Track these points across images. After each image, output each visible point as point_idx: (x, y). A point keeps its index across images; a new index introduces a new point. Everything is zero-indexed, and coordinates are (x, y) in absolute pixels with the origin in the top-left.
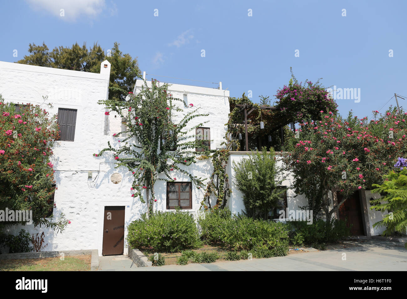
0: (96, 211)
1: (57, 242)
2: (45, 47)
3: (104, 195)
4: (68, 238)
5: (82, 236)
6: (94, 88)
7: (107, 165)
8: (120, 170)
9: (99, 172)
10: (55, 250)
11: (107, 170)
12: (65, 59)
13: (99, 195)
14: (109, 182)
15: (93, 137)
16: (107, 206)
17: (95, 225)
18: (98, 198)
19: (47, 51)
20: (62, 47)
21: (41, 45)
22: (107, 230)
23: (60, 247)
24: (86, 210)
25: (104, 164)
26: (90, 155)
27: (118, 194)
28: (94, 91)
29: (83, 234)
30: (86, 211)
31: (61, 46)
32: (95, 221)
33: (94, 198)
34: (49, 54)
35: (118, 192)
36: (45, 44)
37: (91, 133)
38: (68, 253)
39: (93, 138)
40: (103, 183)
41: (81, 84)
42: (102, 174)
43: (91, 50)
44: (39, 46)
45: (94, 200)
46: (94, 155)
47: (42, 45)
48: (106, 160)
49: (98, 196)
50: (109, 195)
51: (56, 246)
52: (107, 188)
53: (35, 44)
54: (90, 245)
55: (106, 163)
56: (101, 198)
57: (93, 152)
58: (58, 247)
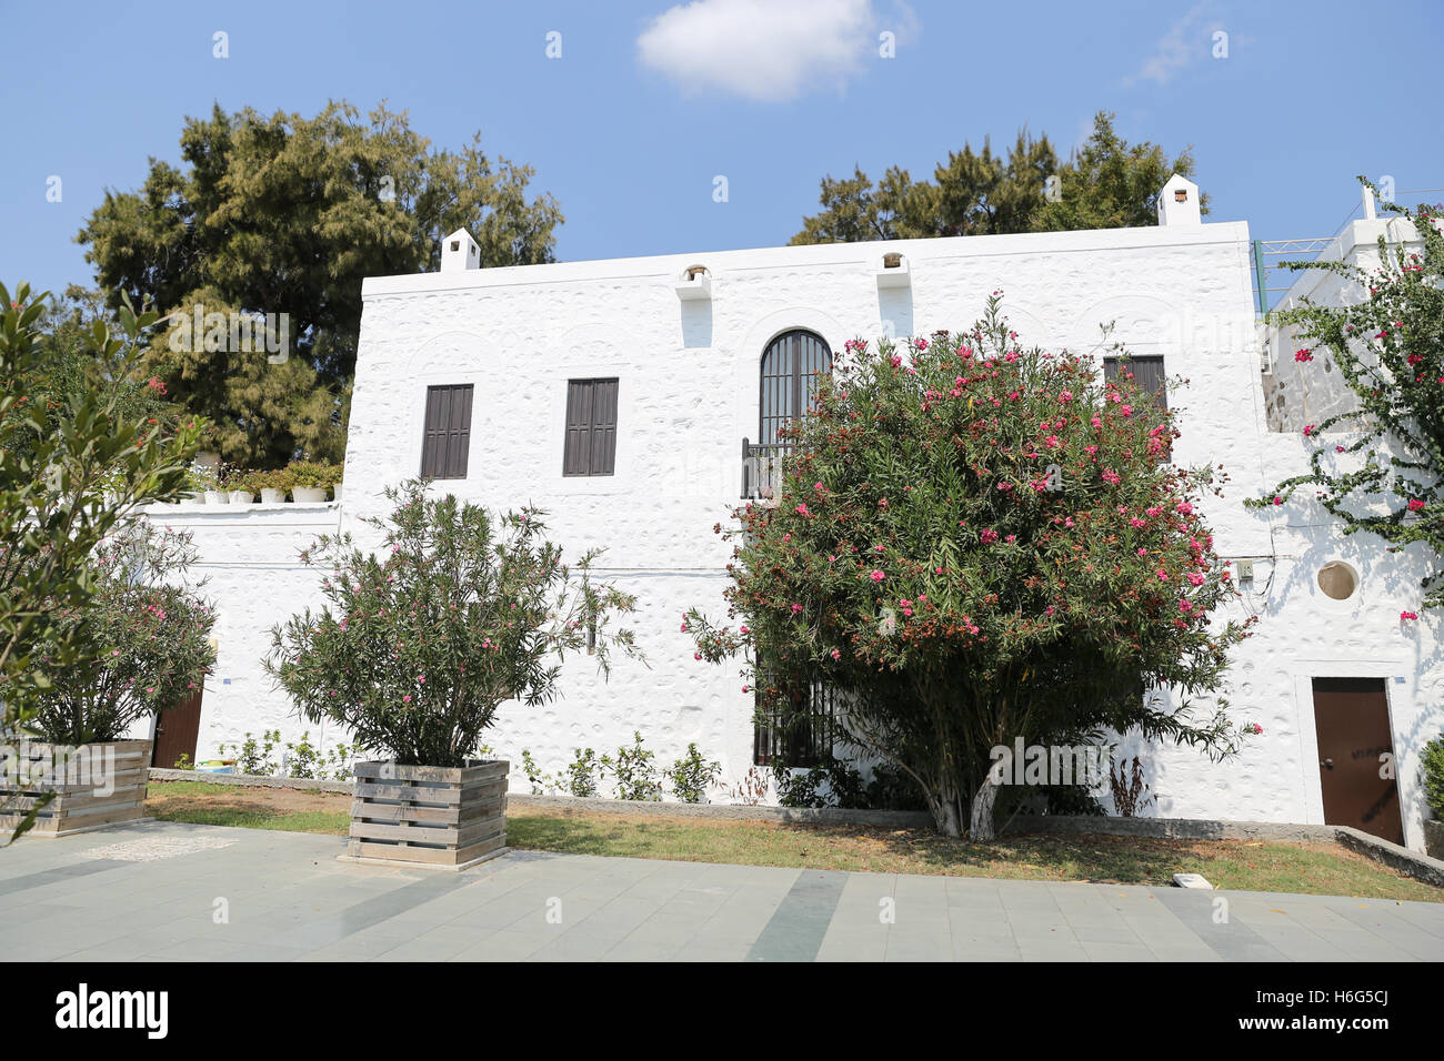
0: (1282, 695)
1: (1170, 792)
2: (861, 178)
3: (1304, 639)
4: (1203, 780)
5: (1246, 777)
6: (1206, 276)
7: (1299, 536)
8: (1348, 549)
9: (1272, 559)
10: (1166, 816)
11: (1301, 553)
12: (937, 204)
13: (1284, 638)
14: (1312, 592)
15: (1230, 442)
16: (1317, 678)
17: (1286, 741)
18: (1284, 651)
19: (866, 191)
20: (896, 168)
21: (850, 176)
22: (1330, 760)
23: (1179, 807)
24: (1248, 690)
25: (1285, 532)
26: (1231, 505)
27: (1354, 635)
28: (1205, 285)
29: (1250, 771)
30: (1248, 695)
31: (891, 168)
32: (1283, 727)
33: (1271, 651)
34: (872, 198)
35: (1352, 628)
36: (862, 172)
37: (1223, 431)
38: (1253, 829)
39: (1231, 446)
40: (1295, 598)
41: (1160, 269)
42: (1284, 569)
43: (1012, 157)
44: (843, 182)
45: (1271, 655)
46: (1247, 503)
47: (853, 177)
48: (1290, 518)
49: (1284, 644)
50: (1320, 638)
51: (1166, 803)
52: (1312, 615)
53: (832, 178)
54: (1277, 809)
55: (1292, 528)
56: (1294, 650)
57: (1241, 494)
58: (1174, 806)
